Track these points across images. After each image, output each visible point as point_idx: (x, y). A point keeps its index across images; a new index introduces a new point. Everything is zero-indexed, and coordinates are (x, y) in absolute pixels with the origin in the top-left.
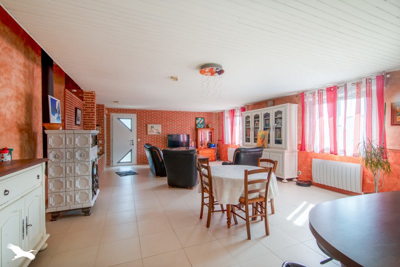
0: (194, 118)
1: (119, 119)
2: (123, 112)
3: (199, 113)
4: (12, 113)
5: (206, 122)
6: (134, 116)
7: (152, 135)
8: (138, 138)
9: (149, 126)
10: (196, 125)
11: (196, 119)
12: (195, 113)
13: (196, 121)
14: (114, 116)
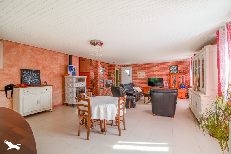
0: (169, 67)
1: (124, 70)
2: (126, 67)
3: (173, 62)
4: (58, 72)
5: (179, 68)
6: (131, 68)
7: (140, 78)
8: (133, 80)
9: (138, 73)
10: (170, 71)
11: (171, 67)
12: (169, 63)
13: (170, 68)
14: (122, 69)
